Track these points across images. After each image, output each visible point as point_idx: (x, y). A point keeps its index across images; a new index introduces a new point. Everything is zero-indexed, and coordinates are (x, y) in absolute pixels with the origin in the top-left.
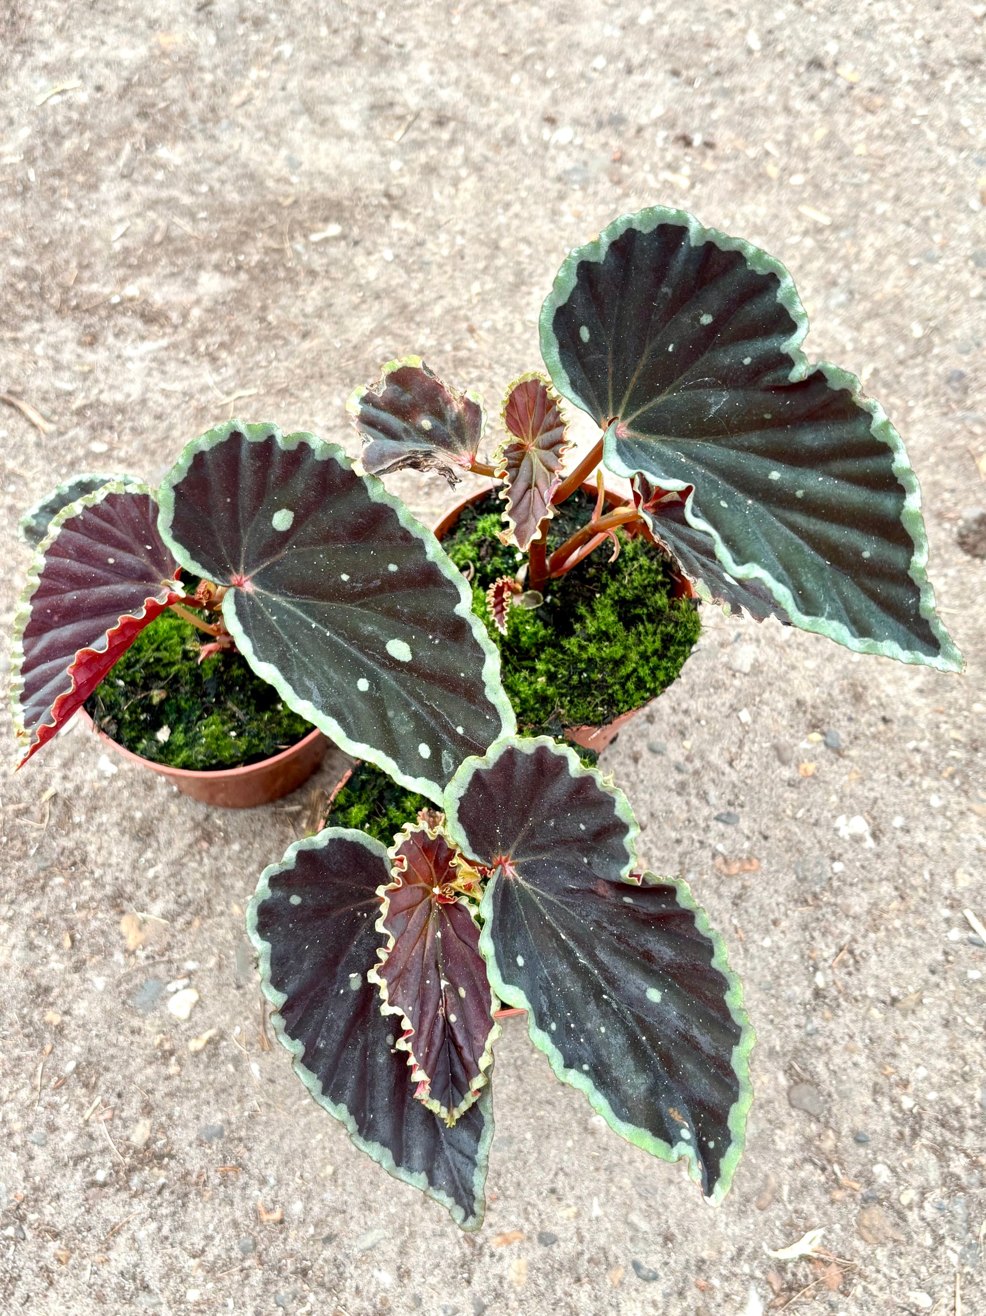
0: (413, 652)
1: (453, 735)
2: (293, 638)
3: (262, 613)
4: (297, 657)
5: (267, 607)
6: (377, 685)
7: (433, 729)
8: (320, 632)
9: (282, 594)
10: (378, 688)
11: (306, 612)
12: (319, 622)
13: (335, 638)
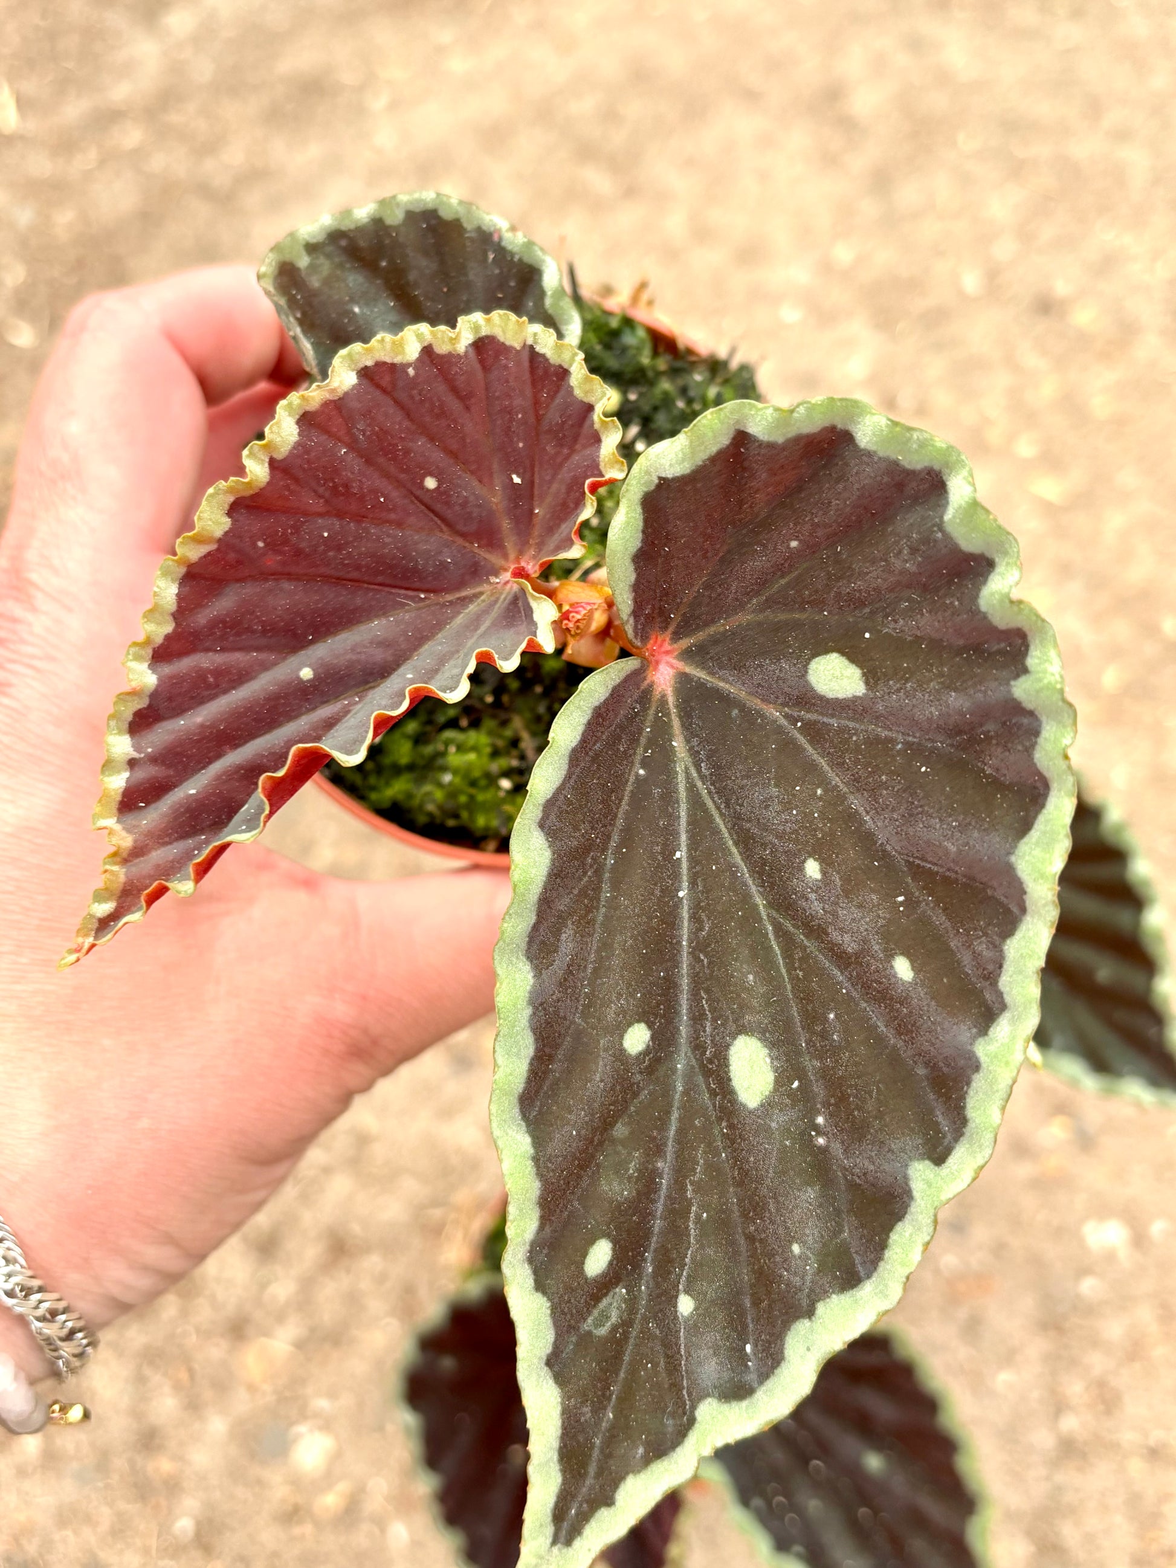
0: (768, 1105)
1: (666, 1298)
2: (628, 834)
3: (634, 741)
4: (598, 873)
5: (651, 742)
6: (657, 1060)
7: (648, 1234)
8: (676, 876)
9: (694, 753)
10: (650, 1071)
11: (692, 822)
12: (693, 860)
13: (685, 913)
